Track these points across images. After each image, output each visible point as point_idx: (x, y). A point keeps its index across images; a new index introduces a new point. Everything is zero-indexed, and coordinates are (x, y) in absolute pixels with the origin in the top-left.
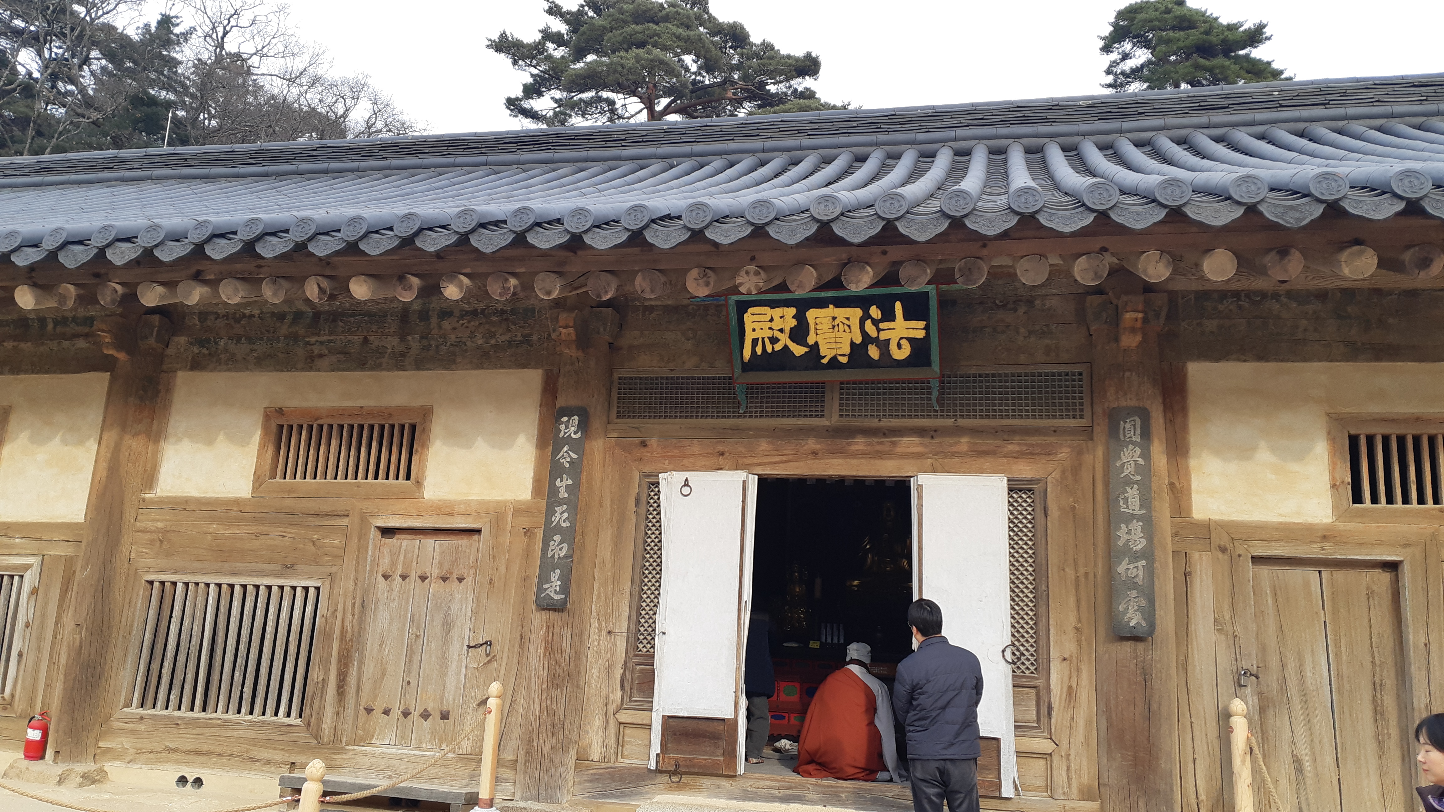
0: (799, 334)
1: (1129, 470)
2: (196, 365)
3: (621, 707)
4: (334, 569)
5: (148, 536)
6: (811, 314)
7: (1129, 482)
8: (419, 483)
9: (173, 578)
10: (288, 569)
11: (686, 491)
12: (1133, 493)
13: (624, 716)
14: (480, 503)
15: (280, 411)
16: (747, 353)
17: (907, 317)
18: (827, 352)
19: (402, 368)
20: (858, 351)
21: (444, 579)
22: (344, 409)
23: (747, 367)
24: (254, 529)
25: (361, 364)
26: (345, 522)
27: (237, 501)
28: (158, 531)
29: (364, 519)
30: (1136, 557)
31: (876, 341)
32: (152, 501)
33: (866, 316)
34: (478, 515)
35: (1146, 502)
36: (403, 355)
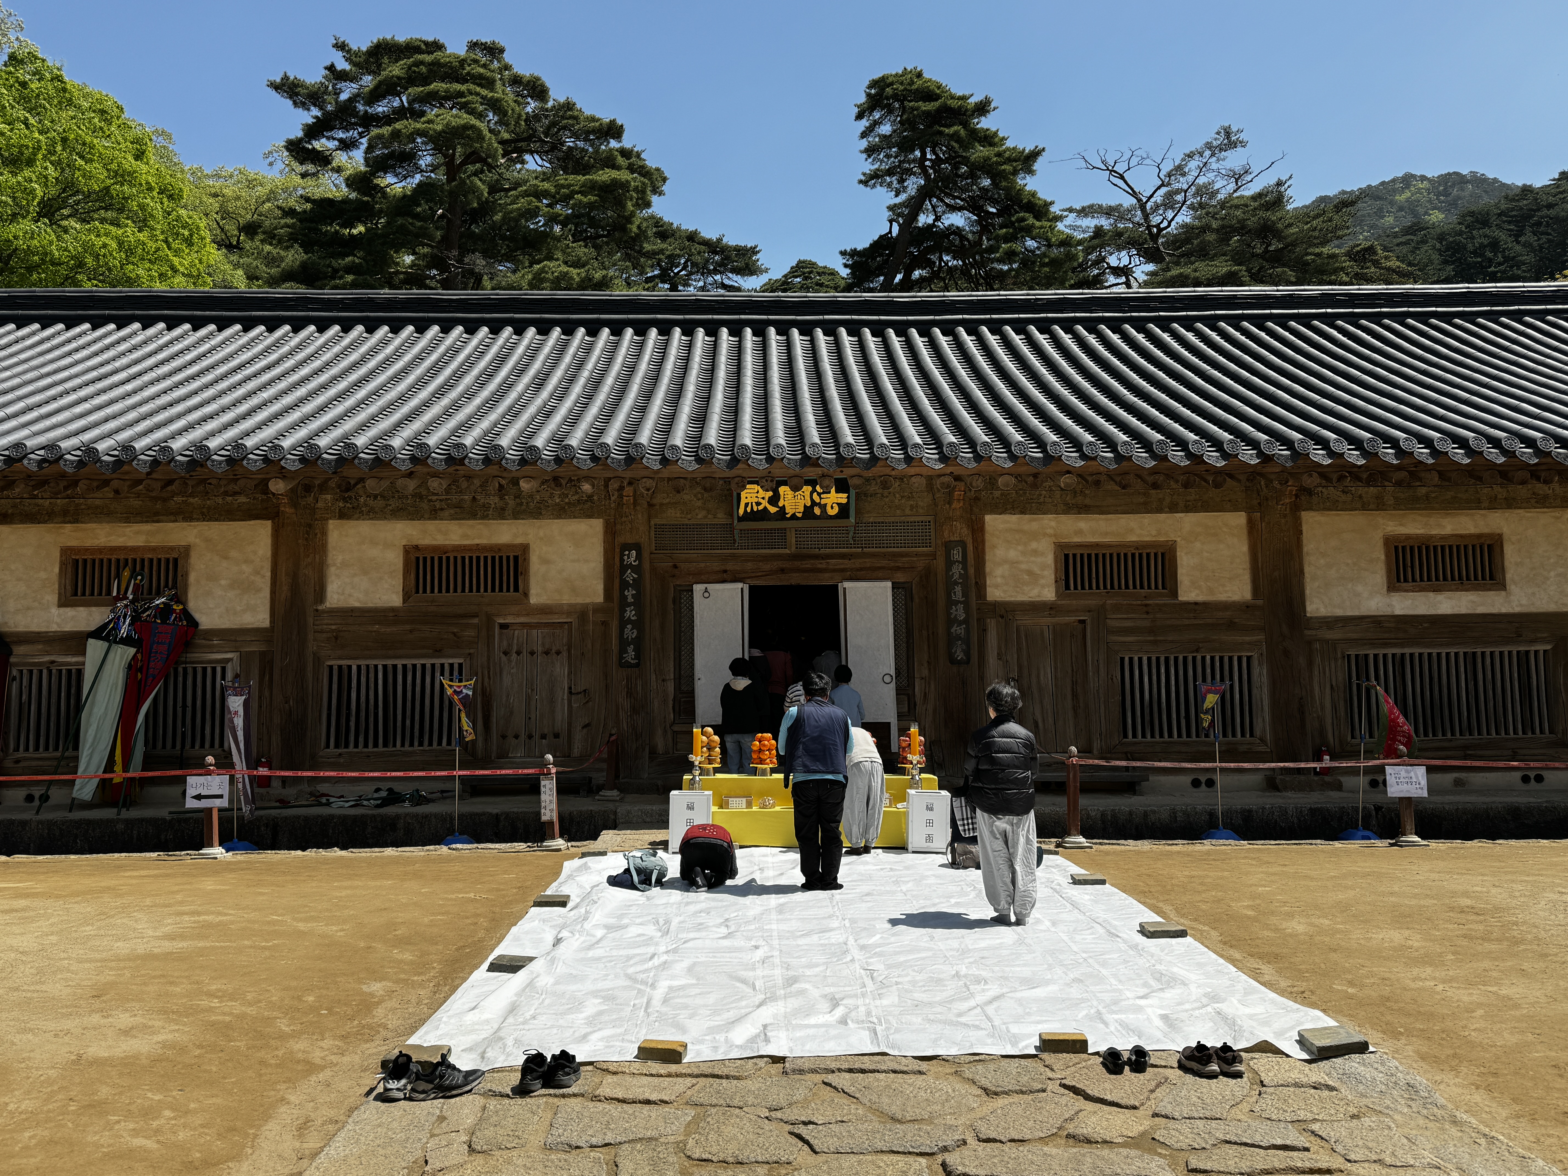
0: (774, 500)
1: (956, 576)
2: (343, 515)
3: (673, 723)
4: (472, 651)
5: (325, 635)
6: (782, 489)
7: (956, 583)
8: (526, 595)
9: (349, 662)
10: (438, 652)
11: (706, 595)
12: (958, 589)
13: (676, 728)
14: (570, 605)
15: (416, 548)
16: (741, 511)
17: (837, 492)
18: (790, 511)
19: (503, 518)
20: (808, 511)
21: (547, 653)
22: (465, 546)
23: (740, 519)
24: (408, 627)
25: (473, 516)
26: (476, 621)
27: (393, 609)
28: (333, 631)
29: (489, 619)
30: (960, 623)
31: (819, 504)
32: (324, 611)
33: (814, 490)
34: (569, 614)
35: (965, 594)
36: (503, 509)
